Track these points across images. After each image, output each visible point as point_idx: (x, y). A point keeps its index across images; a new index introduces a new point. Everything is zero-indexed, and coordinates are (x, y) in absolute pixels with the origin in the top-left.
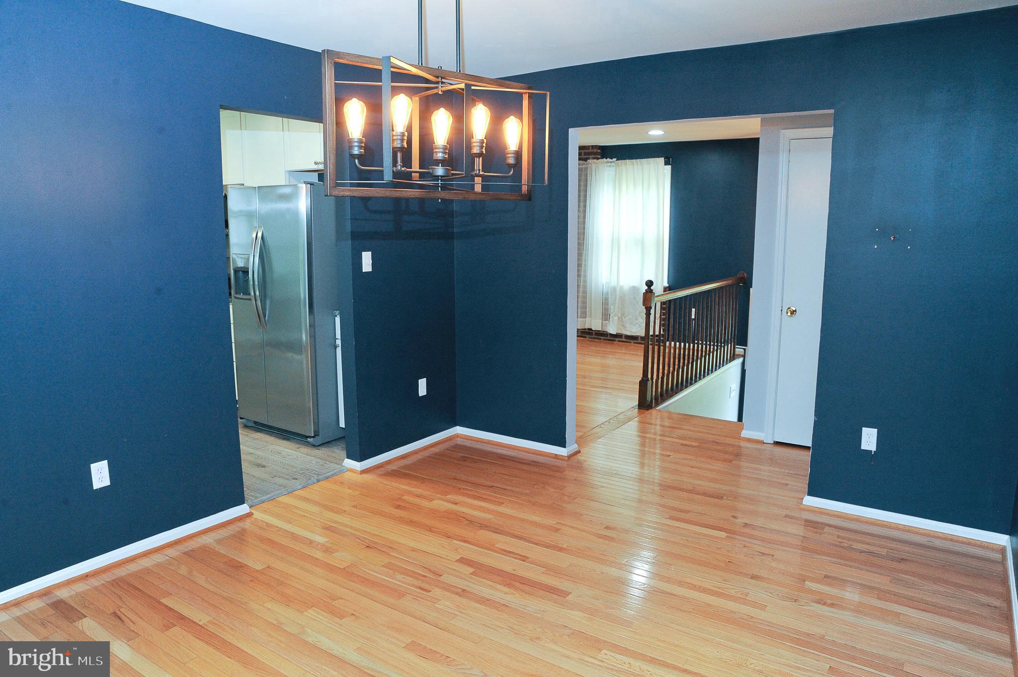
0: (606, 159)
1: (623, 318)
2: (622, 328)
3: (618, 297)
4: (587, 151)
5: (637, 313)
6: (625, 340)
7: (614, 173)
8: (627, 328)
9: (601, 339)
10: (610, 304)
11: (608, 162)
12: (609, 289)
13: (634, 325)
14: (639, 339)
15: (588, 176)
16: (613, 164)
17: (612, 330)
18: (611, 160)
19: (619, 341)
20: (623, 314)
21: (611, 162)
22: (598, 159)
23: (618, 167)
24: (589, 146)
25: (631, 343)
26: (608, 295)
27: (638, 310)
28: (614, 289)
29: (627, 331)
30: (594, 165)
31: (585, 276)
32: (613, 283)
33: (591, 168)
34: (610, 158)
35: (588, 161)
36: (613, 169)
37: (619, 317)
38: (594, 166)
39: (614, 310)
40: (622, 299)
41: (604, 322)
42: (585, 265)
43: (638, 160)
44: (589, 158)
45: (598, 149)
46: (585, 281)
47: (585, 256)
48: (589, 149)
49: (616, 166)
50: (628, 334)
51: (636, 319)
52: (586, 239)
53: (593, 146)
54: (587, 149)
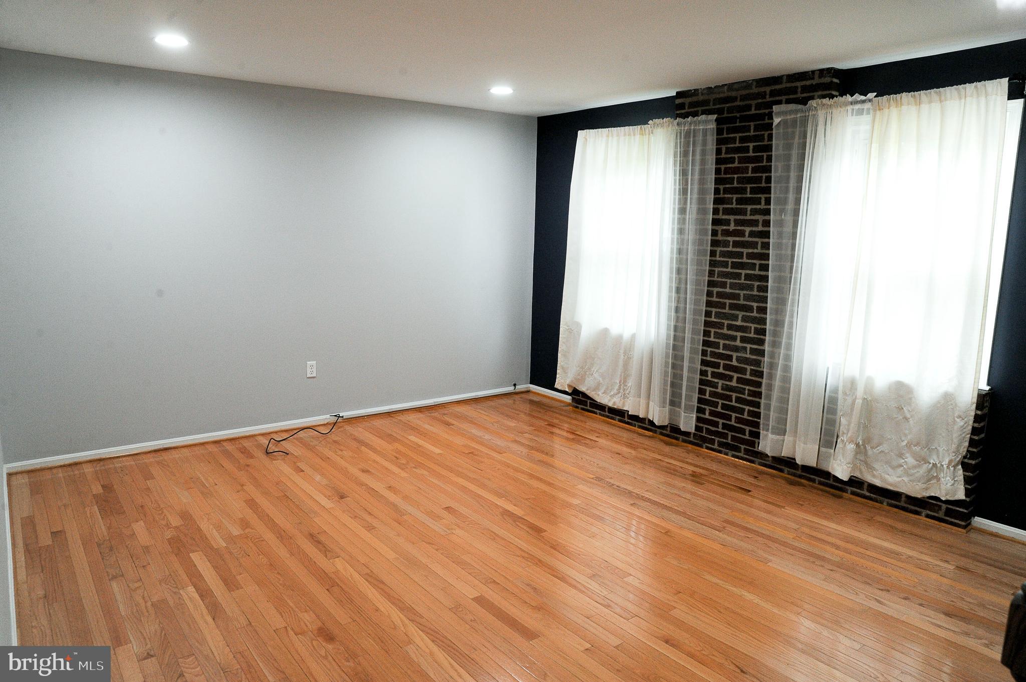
0: (852, 96)
1: (868, 448)
2: (863, 468)
3: (859, 402)
4: (808, 83)
5: (904, 443)
6: (868, 494)
7: (868, 127)
8: (874, 469)
9: (813, 481)
10: (839, 413)
11: (856, 102)
12: (841, 378)
13: (894, 468)
14: (903, 499)
15: (808, 136)
16: (868, 106)
17: (841, 470)
18: (863, 98)
19: (853, 493)
20: (867, 440)
21: (863, 102)
22: (832, 97)
23: (878, 112)
24: (813, 72)
25: (881, 503)
26: (838, 394)
27: (906, 435)
28: (852, 384)
29: (874, 476)
30: (824, 112)
31: (789, 347)
32: (851, 370)
33: (815, 117)
34: (861, 94)
35: (810, 102)
36: (866, 119)
37: (858, 445)
38: (821, 114)
39: (847, 426)
40: (869, 406)
41: (822, 449)
42: (791, 323)
43: (933, 91)
44: (812, 98)
45: (833, 77)
46: (788, 358)
47: (793, 305)
48: (813, 79)
49: (875, 111)
50: (878, 483)
51: (901, 455)
52: (797, 270)
53: (822, 72)
54: (806, 80)
